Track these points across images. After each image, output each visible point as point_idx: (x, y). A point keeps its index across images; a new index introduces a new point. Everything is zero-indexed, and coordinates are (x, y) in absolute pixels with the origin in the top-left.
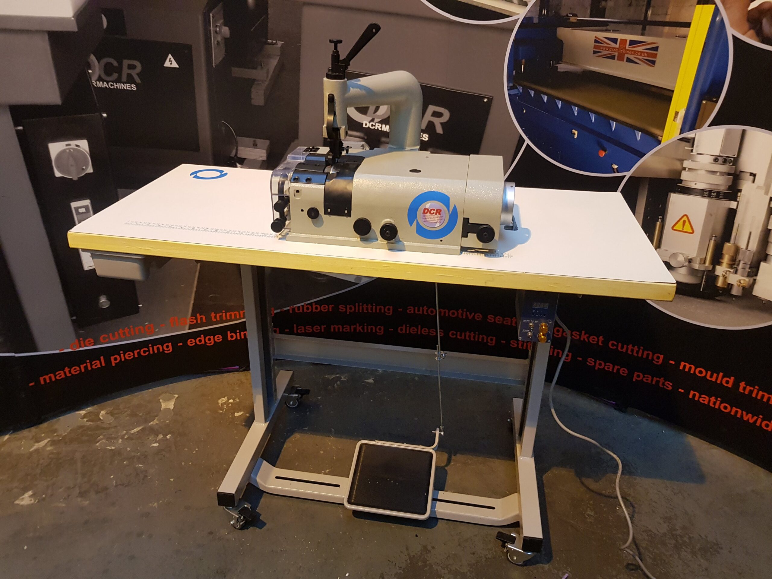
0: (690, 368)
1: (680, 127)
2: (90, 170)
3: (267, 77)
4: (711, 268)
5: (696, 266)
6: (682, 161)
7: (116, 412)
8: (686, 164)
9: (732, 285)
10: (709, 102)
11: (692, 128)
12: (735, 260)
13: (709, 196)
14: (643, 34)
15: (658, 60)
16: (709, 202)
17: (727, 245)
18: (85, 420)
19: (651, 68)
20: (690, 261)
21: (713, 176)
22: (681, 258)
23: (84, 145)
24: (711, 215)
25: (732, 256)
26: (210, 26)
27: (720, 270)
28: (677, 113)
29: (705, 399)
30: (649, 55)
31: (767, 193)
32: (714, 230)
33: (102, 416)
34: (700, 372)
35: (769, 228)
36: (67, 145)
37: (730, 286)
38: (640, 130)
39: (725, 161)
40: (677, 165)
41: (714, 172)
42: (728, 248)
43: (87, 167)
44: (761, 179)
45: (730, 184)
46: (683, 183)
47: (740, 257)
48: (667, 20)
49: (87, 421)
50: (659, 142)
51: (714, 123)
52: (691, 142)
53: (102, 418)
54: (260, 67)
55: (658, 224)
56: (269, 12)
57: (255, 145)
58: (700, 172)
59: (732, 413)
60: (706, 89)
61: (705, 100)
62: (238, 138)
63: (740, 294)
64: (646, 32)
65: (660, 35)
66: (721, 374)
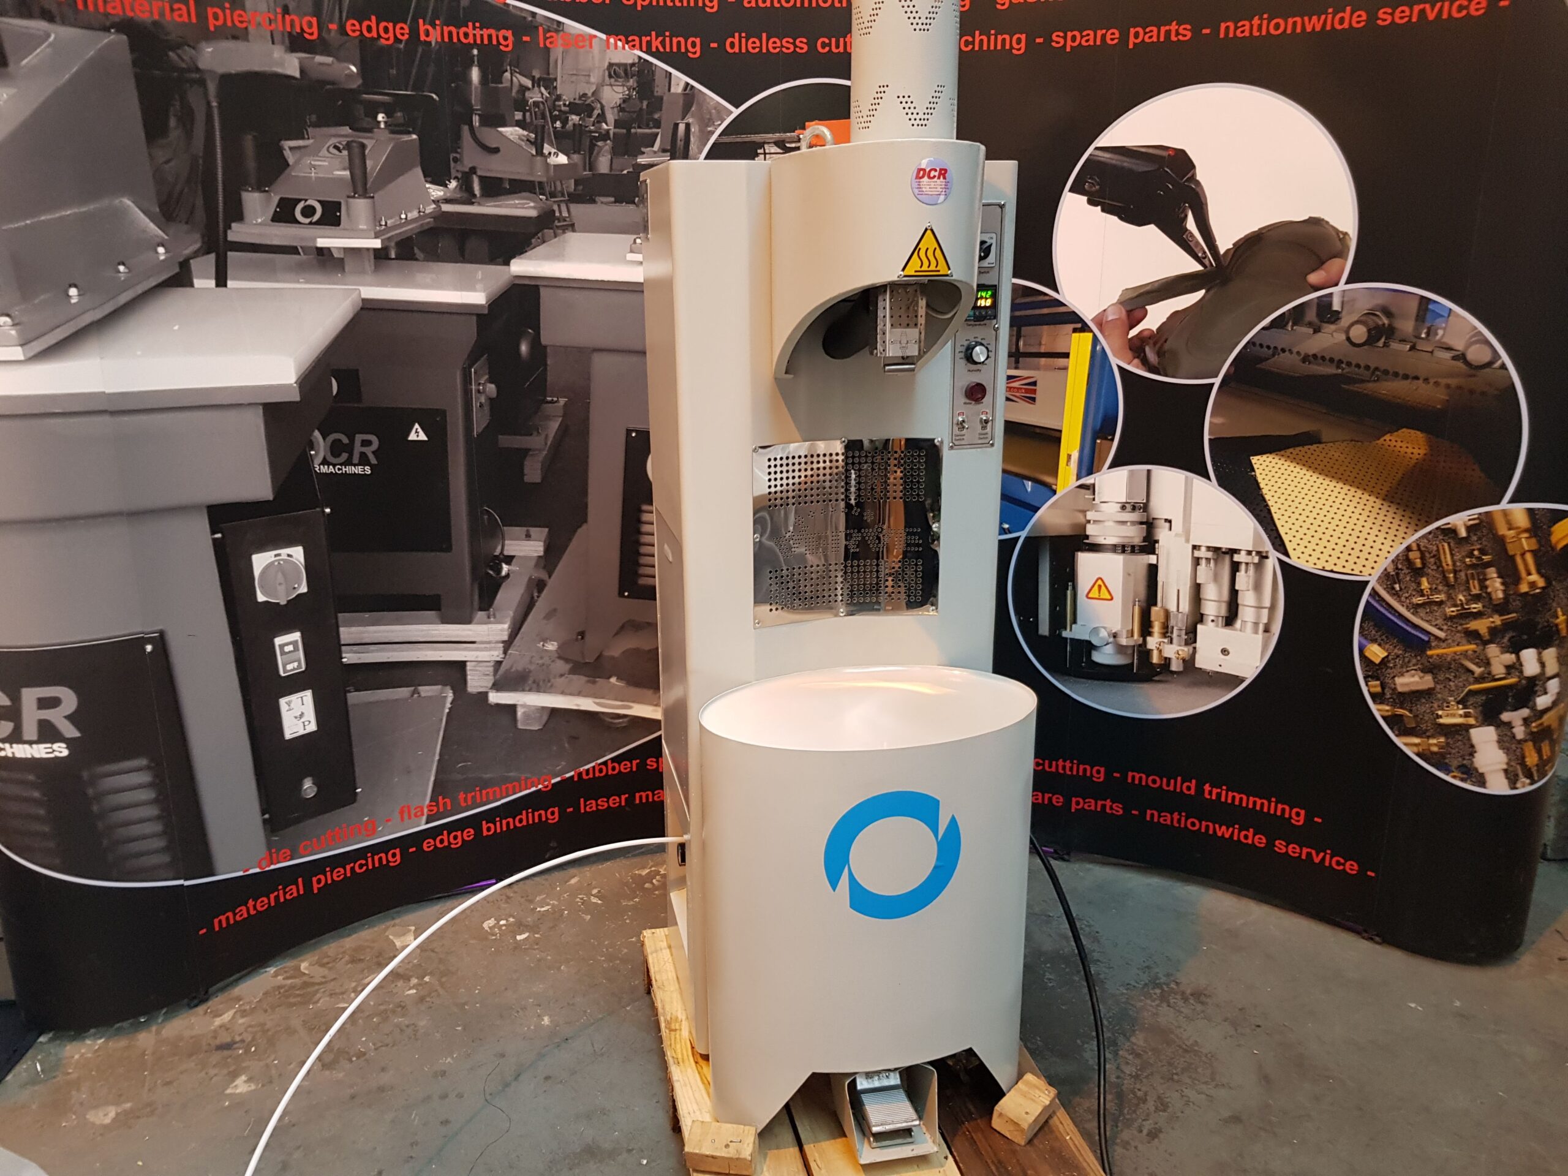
0: (1140, 778)
1: (1075, 472)
2: (304, 589)
3: (546, 444)
4: (1141, 641)
5: (1124, 641)
6: (1084, 512)
7: (325, 960)
8: (1090, 515)
9: (1170, 659)
10: (1104, 441)
11: (1090, 472)
12: (1168, 627)
13: (1124, 551)
14: (1016, 368)
15: (1038, 396)
16: (1124, 559)
17: (1154, 609)
18: (280, 978)
19: (1031, 406)
20: (1115, 636)
21: (1124, 527)
22: (1104, 634)
23: (297, 553)
24: (1129, 575)
25: (1163, 623)
26: (471, 384)
27: (1152, 642)
28: (1069, 456)
29: (1166, 819)
30: (1027, 391)
31: (1187, 541)
32: (1136, 595)
33: (306, 968)
34: (1154, 782)
35: (1198, 581)
36: (276, 556)
37: (1168, 661)
38: (1029, 479)
39: (1134, 508)
40: (1080, 519)
41: (1124, 523)
42: (1156, 612)
43: (299, 586)
44: (1177, 525)
45: (1145, 535)
46: (1090, 538)
47: (1172, 622)
48: (1042, 351)
49: (284, 979)
50: (1054, 492)
51: (1113, 465)
52: (1091, 488)
53: (307, 972)
54: (535, 433)
55: (1069, 592)
56: (549, 363)
57: (528, 536)
58: (1106, 524)
59: (1203, 830)
60: (1098, 427)
61: (1098, 438)
62: (505, 528)
63: (1181, 669)
64: (1020, 365)
65: (1037, 368)
66: (1179, 778)
